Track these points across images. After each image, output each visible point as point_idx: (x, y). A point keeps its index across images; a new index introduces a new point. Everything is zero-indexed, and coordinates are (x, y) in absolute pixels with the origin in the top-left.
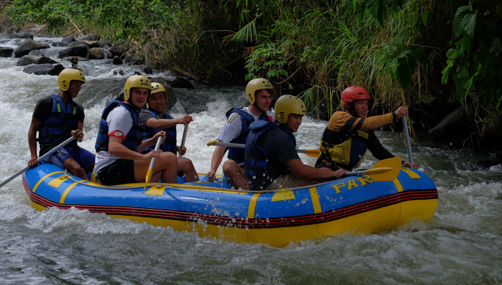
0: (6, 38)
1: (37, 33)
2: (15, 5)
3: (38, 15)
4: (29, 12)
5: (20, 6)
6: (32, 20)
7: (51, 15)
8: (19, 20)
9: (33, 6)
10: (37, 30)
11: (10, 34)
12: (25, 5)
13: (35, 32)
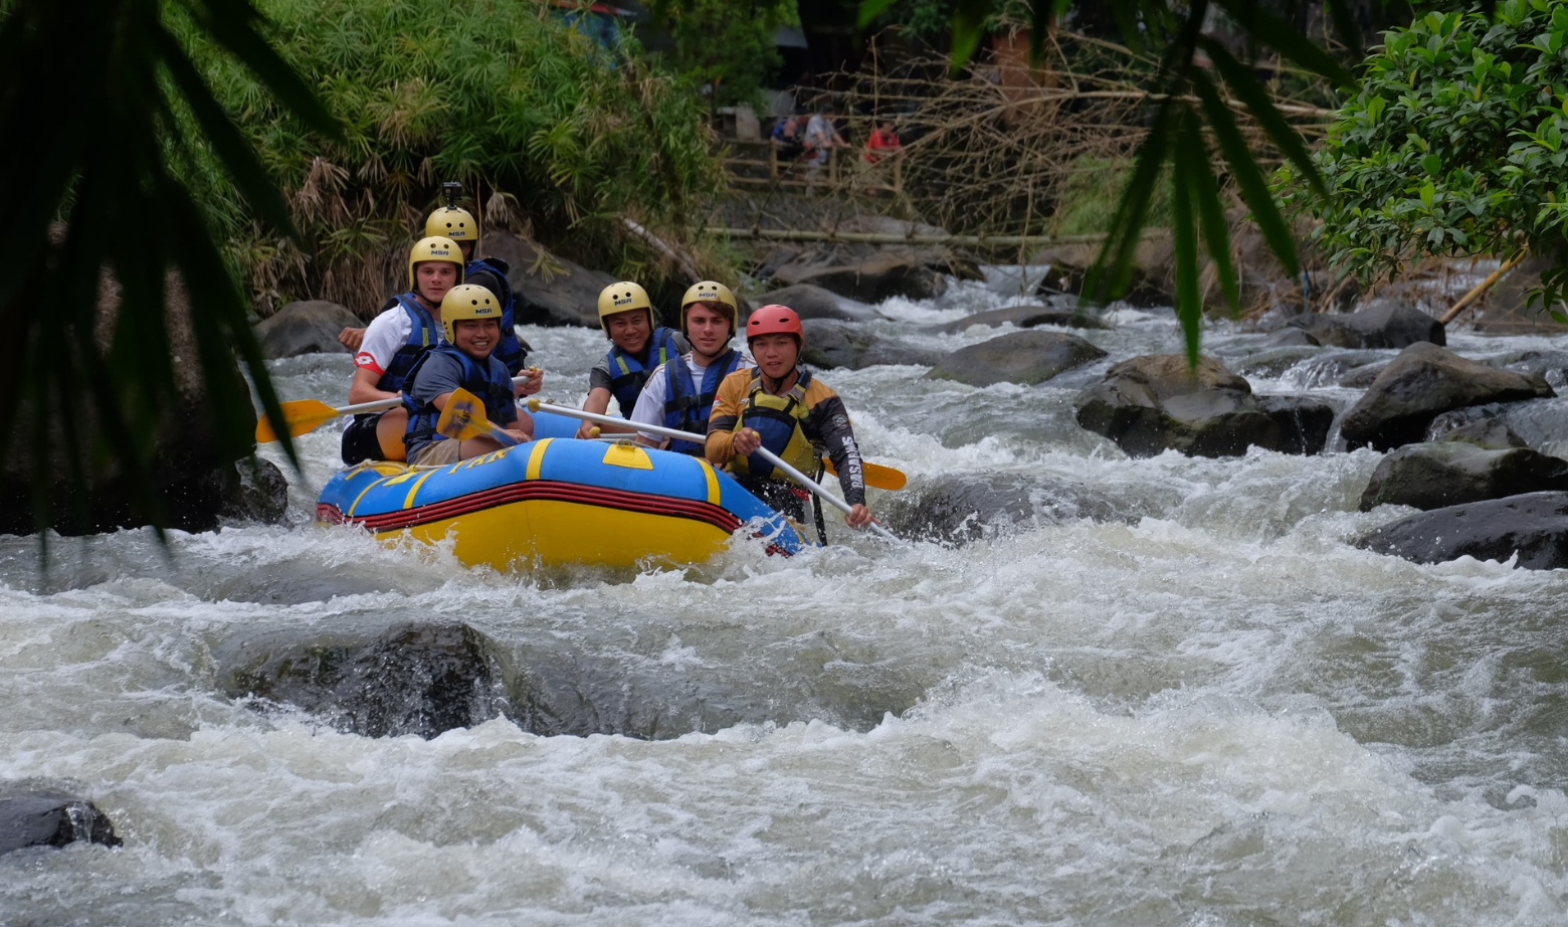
0: (1283, 341)
1: (1462, 308)
2: (1337, 153)
3: (1478, 207)
4: (1423, 192)
5: (1369, 155)
6: (1448, 237)
7: (1559, 207)
8: (1365, 239)
9: (1443, 156)
10: (1462, 293)
11: (1306, 316)
12: (1395, 150)
13: (1451, 302)
